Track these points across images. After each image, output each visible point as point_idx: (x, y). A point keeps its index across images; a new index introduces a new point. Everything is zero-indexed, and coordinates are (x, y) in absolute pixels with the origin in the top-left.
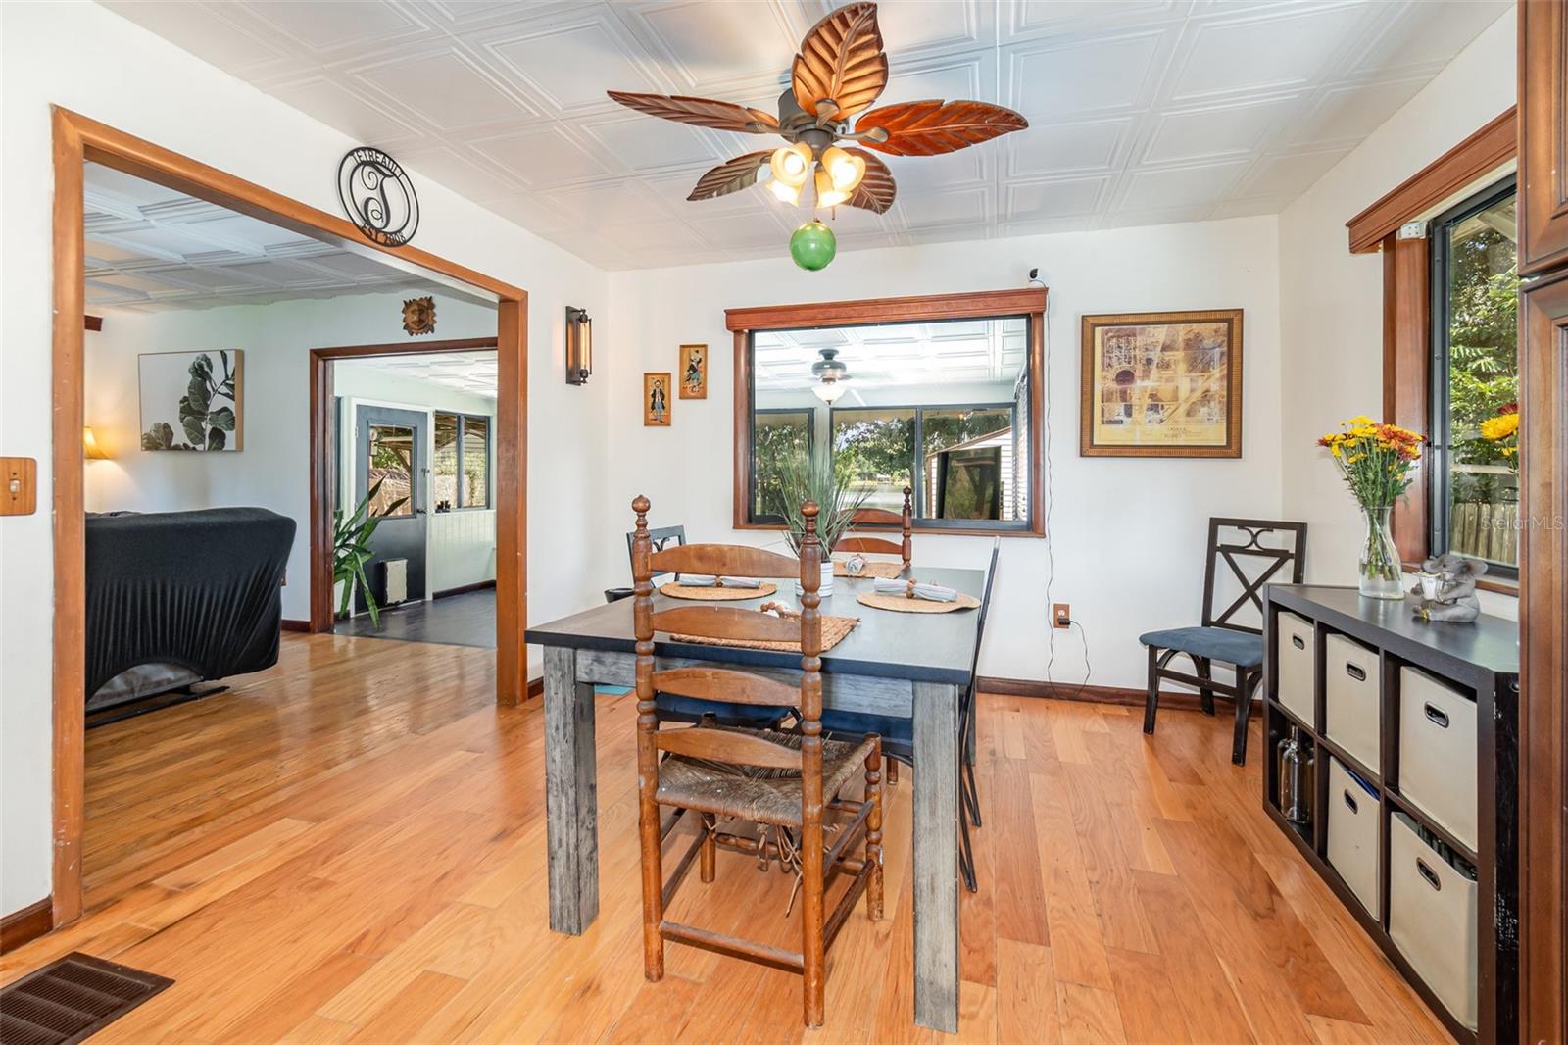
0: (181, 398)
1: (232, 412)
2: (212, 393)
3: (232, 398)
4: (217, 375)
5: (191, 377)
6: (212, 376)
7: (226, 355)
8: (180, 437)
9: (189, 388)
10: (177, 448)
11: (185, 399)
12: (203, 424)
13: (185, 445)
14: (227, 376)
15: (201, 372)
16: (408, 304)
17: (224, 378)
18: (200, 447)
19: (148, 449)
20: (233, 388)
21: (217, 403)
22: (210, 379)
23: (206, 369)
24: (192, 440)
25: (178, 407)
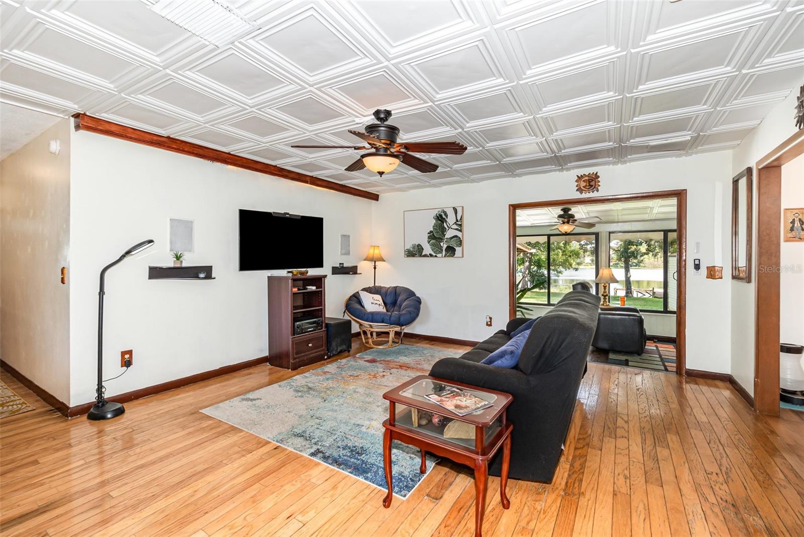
0: (429, 231)
1: (460, 238)
2: (447, 228)
3: (460, 231)
4: (451, 219)
5: (435, 221)
6: (448, 220)
7: (456, 209)
8: (428, 250)
9: (433, 226)
10: (425, 256)
11: (431, 232)
12: (442, 244)
13: (430, 254)
14: (457, 220)
15: (441, 218)
16: (580, 178)
17: (455, 221)
18: (439, 255)
19: (408, 256)
20: (459, 225)
21: (449, 234)
22: (446, 222)
23: (444, 217)
24: (434, 252)
25: (427, 235)
